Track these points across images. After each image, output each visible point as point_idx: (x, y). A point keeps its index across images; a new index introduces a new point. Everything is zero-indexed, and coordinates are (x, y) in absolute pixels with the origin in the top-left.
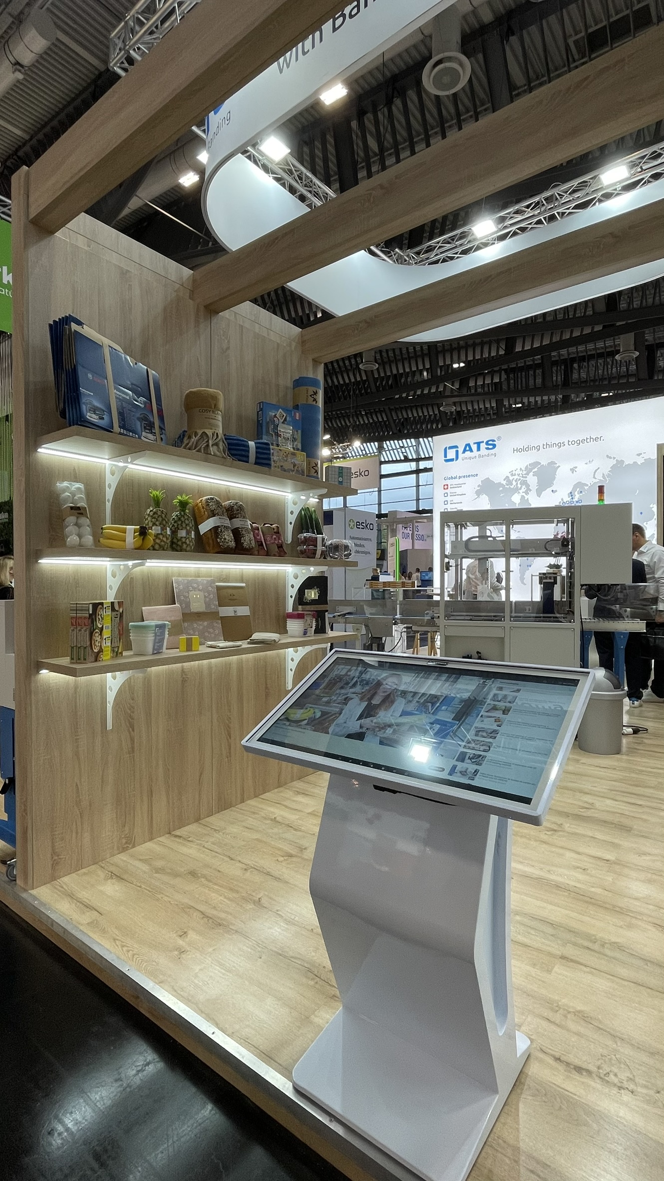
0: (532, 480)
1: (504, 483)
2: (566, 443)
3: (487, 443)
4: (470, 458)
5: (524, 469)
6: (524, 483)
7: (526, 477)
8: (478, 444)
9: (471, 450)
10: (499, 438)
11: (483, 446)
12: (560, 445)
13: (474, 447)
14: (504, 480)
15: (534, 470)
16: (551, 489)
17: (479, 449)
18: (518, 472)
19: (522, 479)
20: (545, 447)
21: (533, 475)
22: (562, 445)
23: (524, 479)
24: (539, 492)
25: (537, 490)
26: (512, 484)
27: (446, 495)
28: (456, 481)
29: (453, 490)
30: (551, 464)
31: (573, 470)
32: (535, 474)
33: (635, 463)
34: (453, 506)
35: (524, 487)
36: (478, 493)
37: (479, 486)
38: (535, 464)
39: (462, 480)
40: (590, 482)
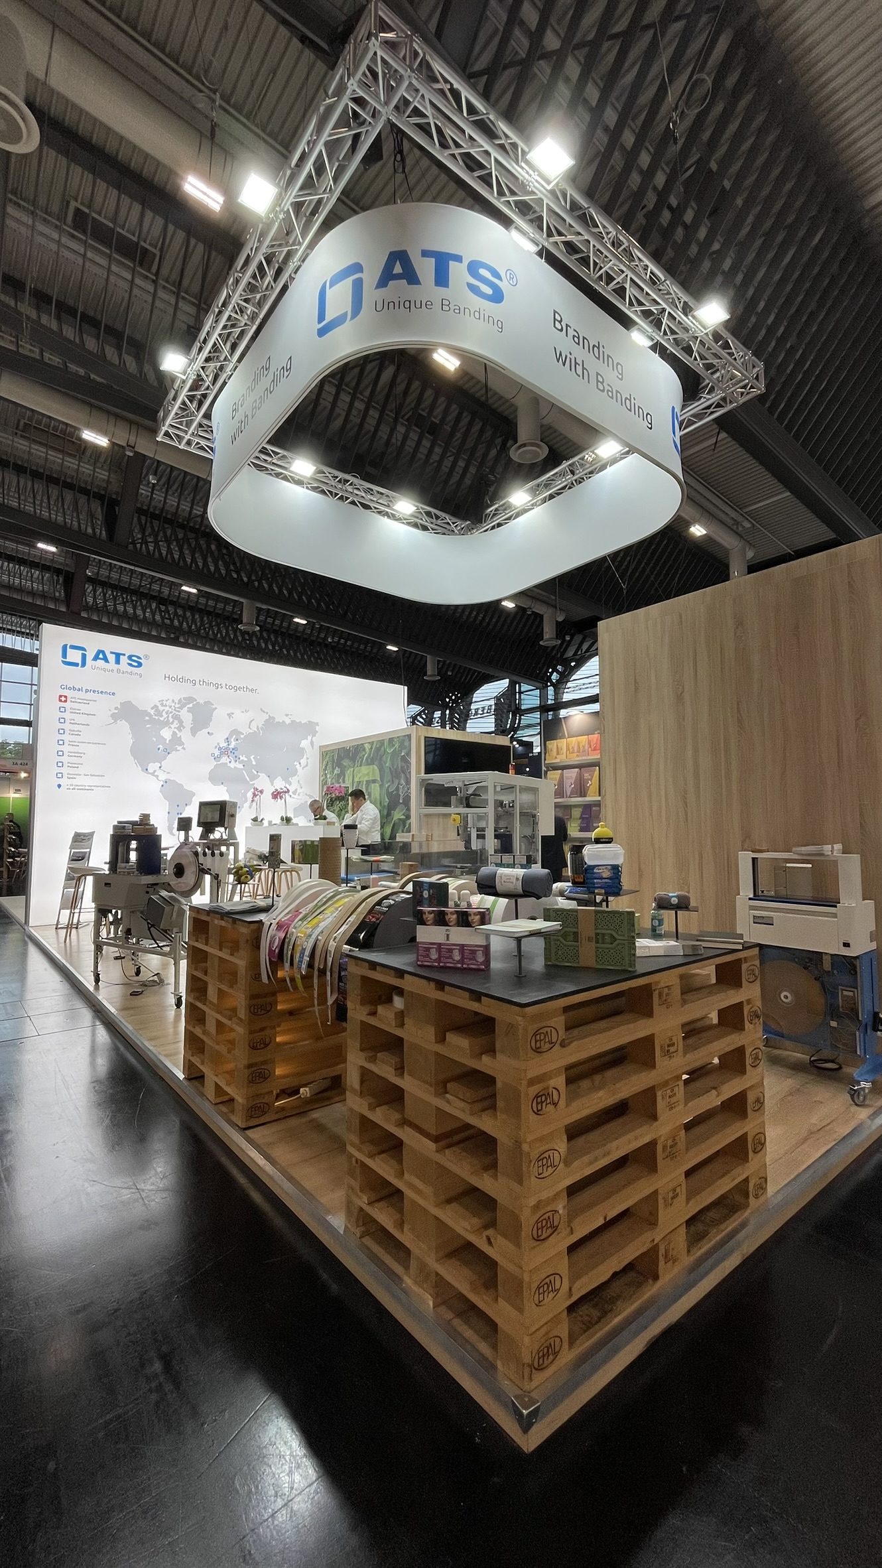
1: (152, 712)
2: (224, 685)
3: (130, 657)
4: (103, 669)
5: (177, 702)
6: (177, 717)
7: (179, 712)
8: (118, 656)
9: (106, 660)
10: (148, 657)
11: (124, 660)
12: (217, 686)
14: (152, 708)
15: (188, 706)
16: (207, 730)
17: (118, 661)
18: (169, 703)
19: (174, 712)
20: (201, 683)
22: (219, 686)
23: (177, 713)
24: (194, 732)
25: (191, 728)
26: (162, 716)
27: (62, 710)
28: (82, 695)
29: (76, 706)
30: (208, 703)
31: (230, 715)
32: (189, 710)
33: (284, 722)
34: (76, 727)
35: (176, 722)
36: (115, 717)
37: (116, 708)
38: (190, 699)
39: (91, 696)
40: (246, 731)
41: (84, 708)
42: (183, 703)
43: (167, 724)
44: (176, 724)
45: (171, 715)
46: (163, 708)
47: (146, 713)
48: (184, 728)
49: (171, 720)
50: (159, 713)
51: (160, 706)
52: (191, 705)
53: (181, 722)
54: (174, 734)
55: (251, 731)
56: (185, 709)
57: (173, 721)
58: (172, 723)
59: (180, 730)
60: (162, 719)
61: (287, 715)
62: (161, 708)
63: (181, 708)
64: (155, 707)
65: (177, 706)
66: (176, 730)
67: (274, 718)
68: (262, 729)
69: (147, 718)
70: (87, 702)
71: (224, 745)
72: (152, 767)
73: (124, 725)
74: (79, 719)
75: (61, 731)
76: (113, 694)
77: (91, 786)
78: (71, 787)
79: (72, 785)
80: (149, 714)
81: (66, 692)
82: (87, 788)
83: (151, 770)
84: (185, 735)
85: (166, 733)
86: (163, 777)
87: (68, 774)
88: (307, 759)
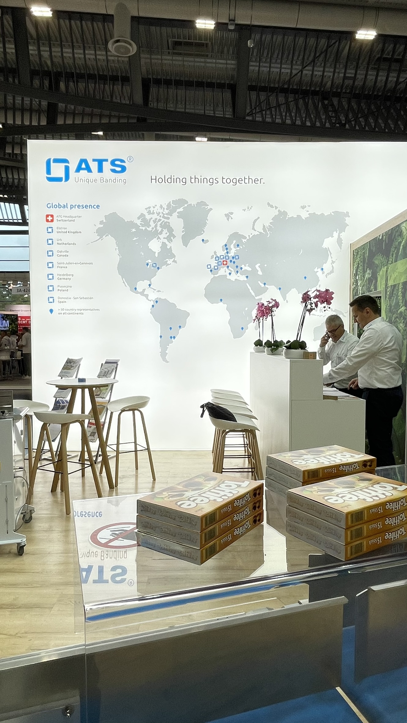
0: (177, 224)
1: (138, 222)
2: (220, 180)
3: (113, 163)
4: (88, 181)
5: (166, 207)
6: (166, 226)
7: (168, 218)
8: (100, 162)
9: (89, 169)
10: (130, 158)
11: (107, 166)
12: (212, 182)
14: (139, 218)
15: (178, 210)
16: (200, 238)
17: (100, 170)
18: (158, 209)
19: (163, 219)
20: (193, 180)
21: (178, 217)
22: (215, 181)
23: (166, 220)
24: (186, 241)
25: (183, 237)
26: (149, 226)
27: (50, 231)
28: (67, 212)
29: (61, 225)
30: (201, 204)
31: (228, 216)
32: (180, 216)
33: (299, 216)
34: (62, 248)
35: (165, 231)
36: (101, 233)
37: (101, 223)
38: (181, 202)
39: (76, 212)
40: (248, 233)
41: (70, 226)
42: (172, 208)
43: (155, 234)
44: (165, 233)
45: (160, 223)
46: (151, 216)
47: (132, 224)
48: (174, 237)
49: (159, 229)
50: (146, 223)
51: (146, 214)
52: (181, 209)
53: (171, 230)
54: (164, 245)
55: (257, 233)
56: (175, 214)
57: (162, 231)
58: (161, 233)
59: (170, 240)
60: (150, 229)
61: (303, 207)
62: (148, 217)
63: (170, 214)
64: (142, 215)
65: (166, 211)
66: (165, 241)
67: (285, 213)
68: (270, 229)
69: (134, 230)
70: (71, 219)
71: (223, 253)
72: (142, 285)
73: (110, 241)
74: (67, 238)
75: (50, 253)
76: (98, 207)
77: (81, 310)
78: (63, 312)
79: (63, 310)
80: (136, 226)
81: (51, 211)
82: (77, 312)
83: (139, 290)
84: (176, 246)
85: (155, 246)
86: (153, 296)
87: (59, 298)
88: (333, 262)
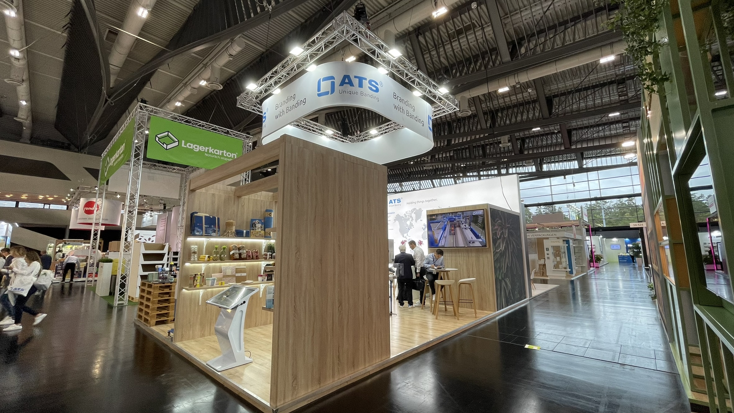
0: (414, 215)
1: (404, 216)
2: (424, 201)
3: (398, 200)
4: (392, 206)
6: (411, 217)
8: (395, 200)
9: (392, 203)
10: (402, 198)
11: (396, 201)
13: (393, 201)
16: (420, 219)
17: (395, 202)
18: (409, 212)
20: (417, 202)
23: (411, 215)
24: (416, 221)
25: (415, 219)
26: (407, 217)
30: (420, 209)
32: (415, 213)
36: (395, 220)
37: (395, 217)
38: (415, 209)
42: (413, 211)
43: (409, 219)
45: (409, 216)
46: (407, 214)
48: (413, 220)
52: (415, 211)
53: (412, 218)
63: (412, 213)
64: (405, 214)
66: (411, 221)
69: (403, 219)
72: (405, 235)
73: (397, 222)
76: (394, 213)
80: (403, 217)
84: (414, 222)
85: (408, 223)
